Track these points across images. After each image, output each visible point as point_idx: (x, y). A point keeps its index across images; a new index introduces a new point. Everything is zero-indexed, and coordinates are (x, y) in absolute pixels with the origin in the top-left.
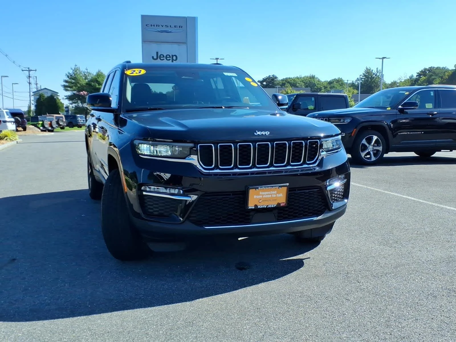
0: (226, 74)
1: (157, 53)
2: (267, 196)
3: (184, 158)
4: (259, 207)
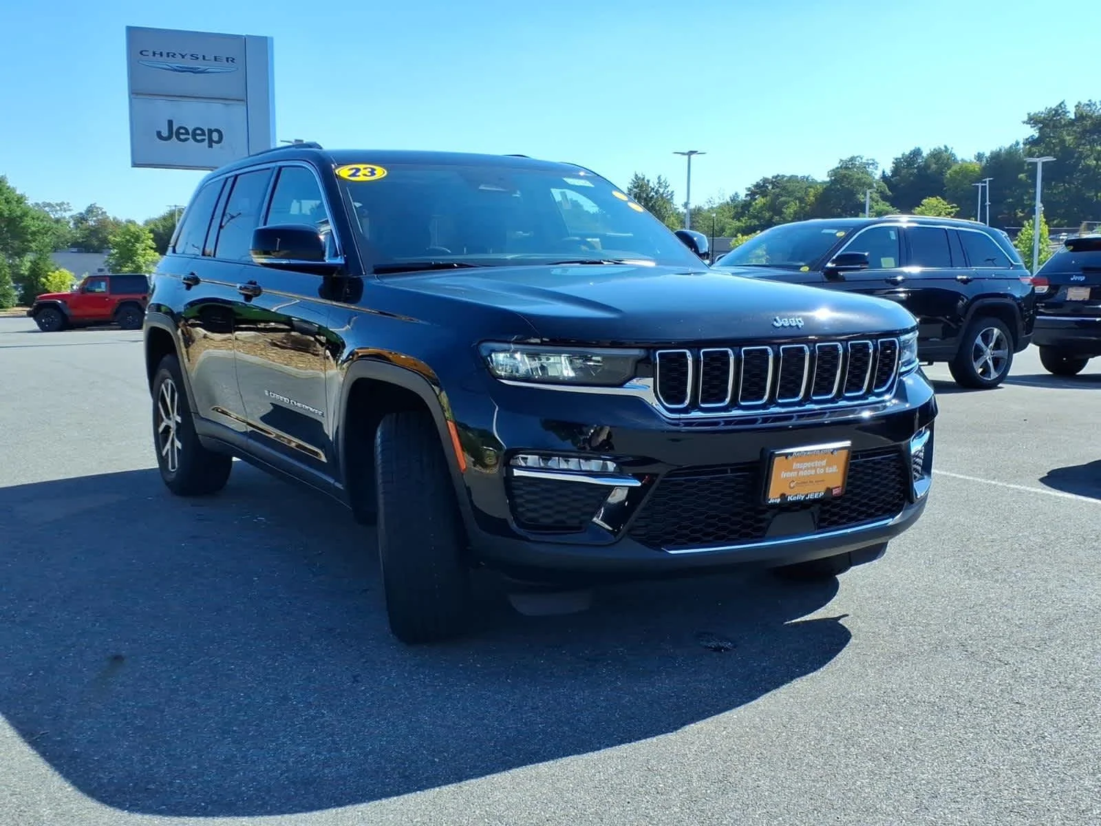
1: (170, 123)
2: (806, 473)
3: (621, 385)
4: (790, 498)
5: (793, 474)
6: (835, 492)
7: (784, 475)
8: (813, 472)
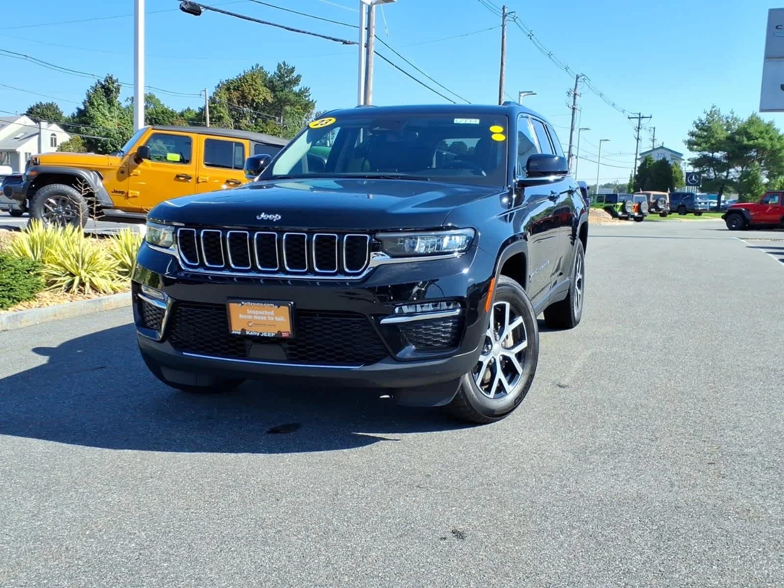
0: (457, 121)
2: (259, 318)
3: (167, 248)
4: (247, 333)
5: (250, 317)
6: (284, 335)
7: (241, 316)
8: (265, 318)
